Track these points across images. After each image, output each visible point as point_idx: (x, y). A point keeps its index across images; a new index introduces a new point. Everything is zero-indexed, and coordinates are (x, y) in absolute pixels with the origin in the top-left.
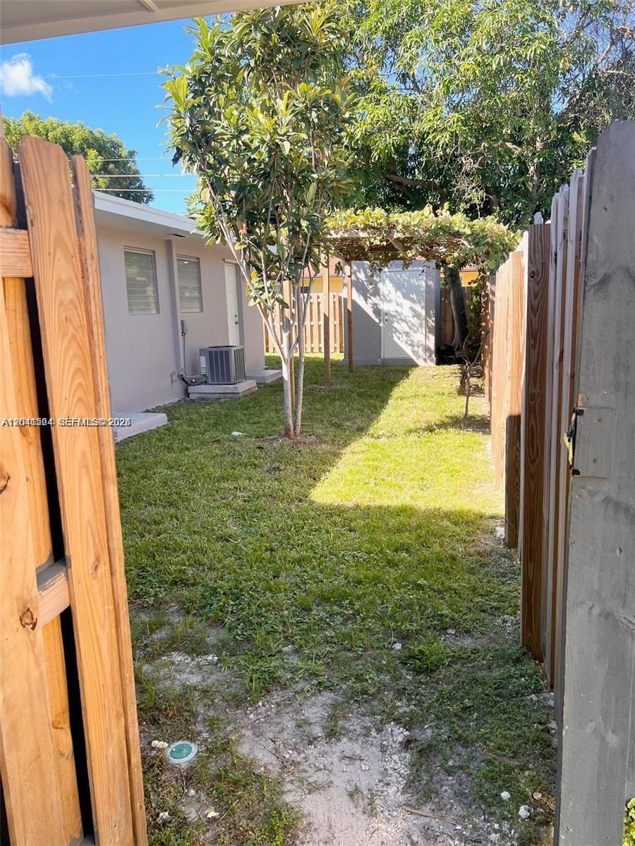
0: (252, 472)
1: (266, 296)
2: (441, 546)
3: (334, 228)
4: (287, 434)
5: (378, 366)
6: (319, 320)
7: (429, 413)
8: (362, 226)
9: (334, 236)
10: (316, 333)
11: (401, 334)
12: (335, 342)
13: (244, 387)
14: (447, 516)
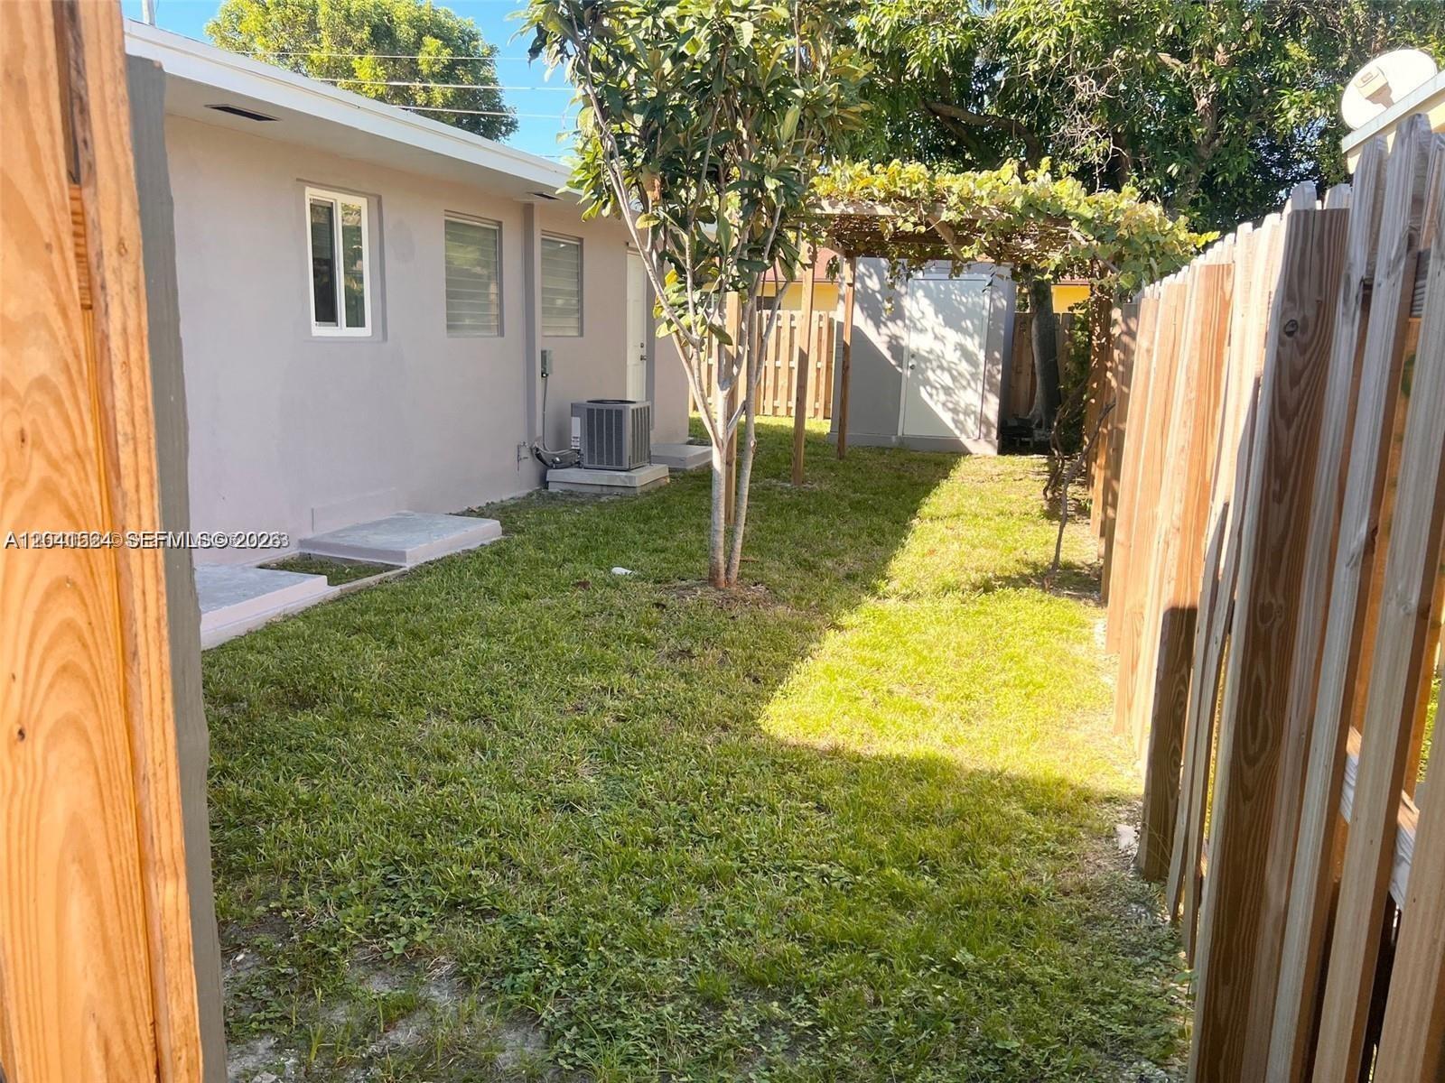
0: (638, 656)
1: (689, 318)
2: (1005, 865)
3: (829, 196)
4: (712, 580)
5: (891, 449)
6: (791, 359)
7: (982, 550)
8: (883, 195)
9: (829, 210)
10: (783, 381)
11: (936, 388)
12: (817, 400)
13: (646, 476)
14: (1018, 789)
